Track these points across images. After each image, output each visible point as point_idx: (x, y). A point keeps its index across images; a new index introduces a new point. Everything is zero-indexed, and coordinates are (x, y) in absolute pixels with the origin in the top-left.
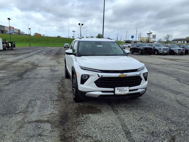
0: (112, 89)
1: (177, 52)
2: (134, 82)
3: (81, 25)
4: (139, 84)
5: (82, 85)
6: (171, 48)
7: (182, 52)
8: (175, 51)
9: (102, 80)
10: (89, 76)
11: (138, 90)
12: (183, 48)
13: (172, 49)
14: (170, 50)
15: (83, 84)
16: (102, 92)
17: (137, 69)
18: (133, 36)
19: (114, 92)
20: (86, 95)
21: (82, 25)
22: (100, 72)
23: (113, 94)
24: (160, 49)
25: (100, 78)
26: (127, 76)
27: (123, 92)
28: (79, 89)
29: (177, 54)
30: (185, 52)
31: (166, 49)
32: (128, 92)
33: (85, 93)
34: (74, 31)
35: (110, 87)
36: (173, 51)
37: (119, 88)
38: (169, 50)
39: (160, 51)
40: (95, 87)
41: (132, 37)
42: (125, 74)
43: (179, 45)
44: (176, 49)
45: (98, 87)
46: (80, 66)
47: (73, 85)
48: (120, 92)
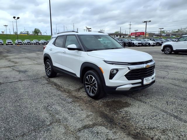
0: (140, 81)
2: (152, 71)
3: (16, 18)
4: (154, 73)
9: (132, 72)
10: (117, 70)
12: (122, 41)
15: (112, 79)
16: (133, 84)
19: (142, 83)
20: (116, 89)
21: (18, 18)
22: (129, 64)
25: (130, 71)
26: (150, 66)
28: (106, 85)
30: (124, 44)
32: (151, 81)
34: (6, 26)
35: (138, 78)
37: (146, 78)
40: (125, 81)
45: (128, 80)
46: (105, 61)
47: (86, 82)
48: (147, 82)
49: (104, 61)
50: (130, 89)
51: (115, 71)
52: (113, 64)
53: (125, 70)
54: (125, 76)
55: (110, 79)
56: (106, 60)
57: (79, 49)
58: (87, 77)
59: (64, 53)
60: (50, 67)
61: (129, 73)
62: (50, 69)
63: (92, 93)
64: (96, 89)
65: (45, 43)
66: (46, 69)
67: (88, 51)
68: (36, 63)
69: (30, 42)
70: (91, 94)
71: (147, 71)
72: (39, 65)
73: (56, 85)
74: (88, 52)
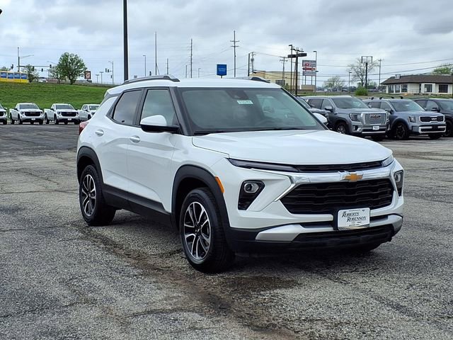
0: (329, 217)
1: (418, 126)
2: (377, 196)
4: (388, 201)
5: (242, 213)
6: (396, 114)
7: (435, 128)
8: (410, 125)
9: (302, 192)
10: (261, 184)
11: (389, 217)
12: (439, 111)
13: (400, 115)
14: (391, 119)
15: (246, 209)
16: (304, 225)
17: (381, 162)
18: (225, 66)
19: (334, 223)
20: (257, 238)
22: (295, 170)
23: (330, 229)
24: (355, 117)
25: (296, 188)
26: (363, 178)
27: (356, 223)
28: (231, 225)
29: (417, 133)
30: (447, 124)
31: (375, 118)
32: (367, 222)
33: (254, 233)
35: (323, 211)
36: (401, 122)
37: (348, 211)
38: (387, 120)
39: (357, 127)
40: (284, 214)
42: (358, 173)
43: (423, 102)
44: (414, 113)
45: (292, 213)
47: (185, 225)
48: (350, 223)
49: (229, 159)
50: (295, 239)
51: (255, 188)
52: (250, 167)
53: (282, 184)
54: (282, 200)
55: (239, 209)
56: (233, 156)
57: (174, 130)
58: (189, 209)
59: (134, 141)
60: (94, 189)
61: (292, 192)
62: (95, 198)
63: (199, 255)
64: (208, 240)
66: (82, 195)
67: (196, 134)
69: (38, 114)
70: (197, 258)
71: (354, 192)
73: (105, 241)
74: (195, 138)
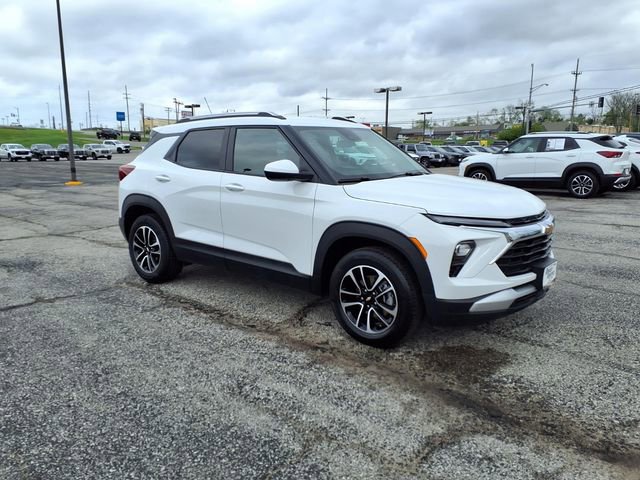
0: (531, 276)
9: (515, 251)
10: (472, 245)
15: (456, 275)
16: (516, 288)
18: (123, 114)
20: (472, 309)
23: (533, 289)
25: (514, 246)
28: (438, 297)
33: (468, 303)
35: (527, 270)
37: (549, 267)
40: (499, 280)
41: (121, 116)
45: (507, 276)
46: (427, 215)
47: (341, 291)
48: (548, 280)
50: (511, 306)
51: (465, 250)
52: (458, 225)
53: (498, 244)
54: (498, 262)
55: (450, 276)
56: (431, 211)
58: (350, 273)
59: (231, 190)
60: (158, 243)
61: (509, 252)
62: (159, 253)
63: (372, 328)
64: (394, 312)
65: (24, 156)
68: (46, 231)
70: (369, 330)
71: (546, 244)
72: (64, 239)
73: (199, 307)
